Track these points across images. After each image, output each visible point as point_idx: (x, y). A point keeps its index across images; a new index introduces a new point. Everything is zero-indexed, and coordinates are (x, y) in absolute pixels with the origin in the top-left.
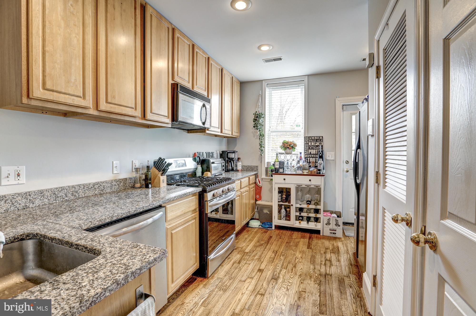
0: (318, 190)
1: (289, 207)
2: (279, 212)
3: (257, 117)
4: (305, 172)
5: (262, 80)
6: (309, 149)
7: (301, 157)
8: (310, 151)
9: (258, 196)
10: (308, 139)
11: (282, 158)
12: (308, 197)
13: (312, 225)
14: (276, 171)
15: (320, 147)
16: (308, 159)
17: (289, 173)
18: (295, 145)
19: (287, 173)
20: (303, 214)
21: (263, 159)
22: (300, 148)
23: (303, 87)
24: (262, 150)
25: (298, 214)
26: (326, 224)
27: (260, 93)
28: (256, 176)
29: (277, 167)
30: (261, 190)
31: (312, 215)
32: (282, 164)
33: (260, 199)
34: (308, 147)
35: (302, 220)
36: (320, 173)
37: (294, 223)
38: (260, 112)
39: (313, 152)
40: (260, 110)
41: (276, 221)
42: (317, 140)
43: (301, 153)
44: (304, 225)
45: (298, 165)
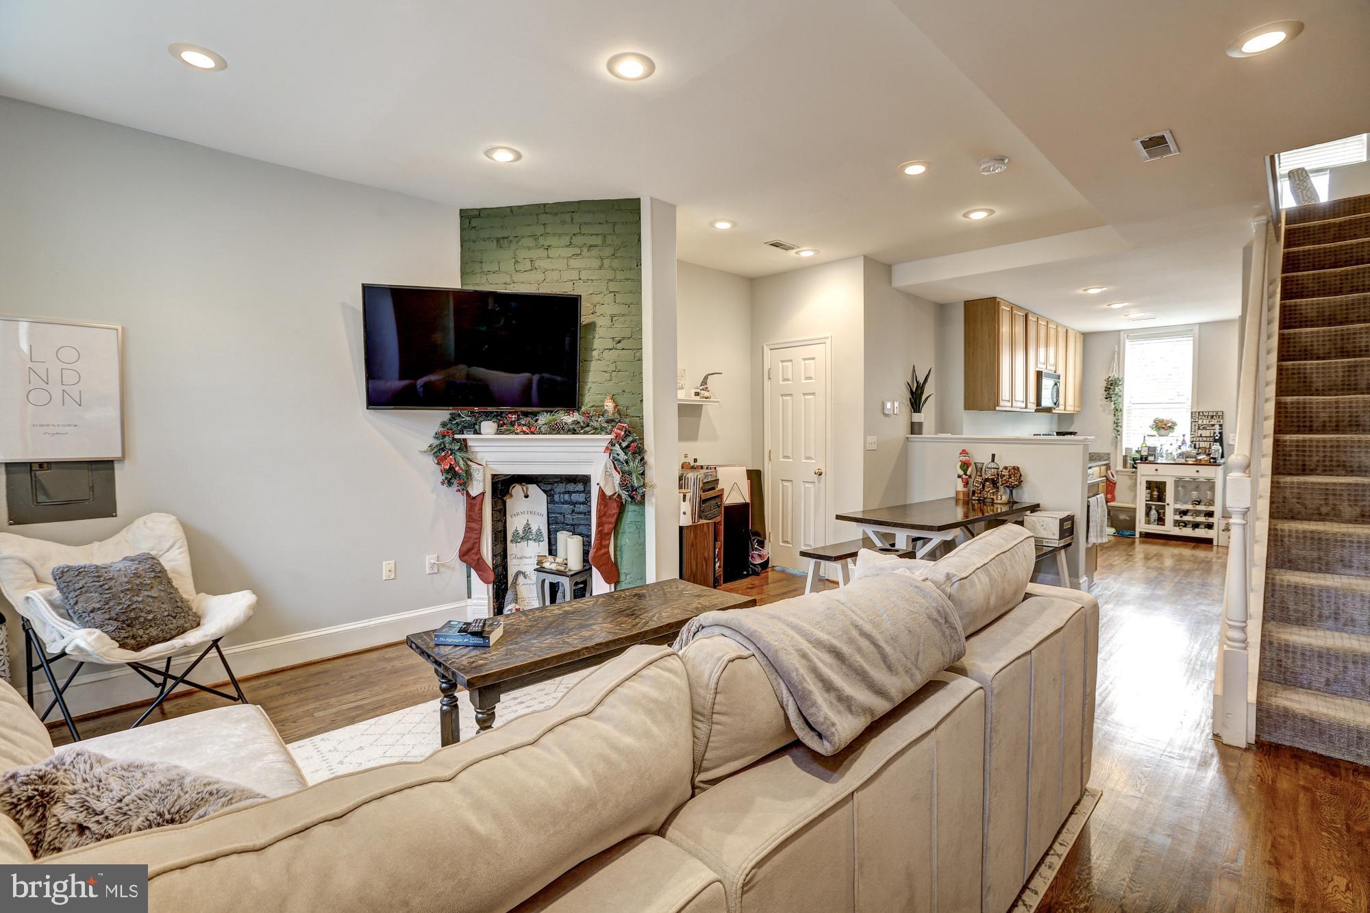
0: (1211, 484)
1: (1163, 507)
2: (1148, 514)
3: (1111, 384)
4: (1191, 461)
5: (1120, 331)
6: (1199, 429)
7: (1184, 440)
8: (1200, 432)
9: (1109, 496)
10: (1196, 416)
11: (1151, 442)
12: (1195, 495)
13: (1201, 533)
14: (1144, 459)
15: (1217, 427)
16: (1197, 443)
17: (1164, 462)
18: (1174, 424)
19: (1159, 461)
20: (1186, 518)
21: (1119, 444)
22: (1184, 428)
23: (1191, 338)
24: (1118, 431)
25: (1178, 517)
26: (1223, 530)
27: (1116, 349)
28: (1108, 467)
29: (1145, 453)
30: (1114, 487)
31: (1201, 519)
32: (1152, 450)
33: (1113, 499)
34: (1196, 426)
35: (1185, 526)
36: (1215, 462)
37: (1169, 528)
38: (1116, 376)
39: (1206, 433)
40: (1114, 375)
41: (1141, 526)
42: (1212, 417)
43: (1184, 435)
44: (1188, 532)
45: (1179, 451)
